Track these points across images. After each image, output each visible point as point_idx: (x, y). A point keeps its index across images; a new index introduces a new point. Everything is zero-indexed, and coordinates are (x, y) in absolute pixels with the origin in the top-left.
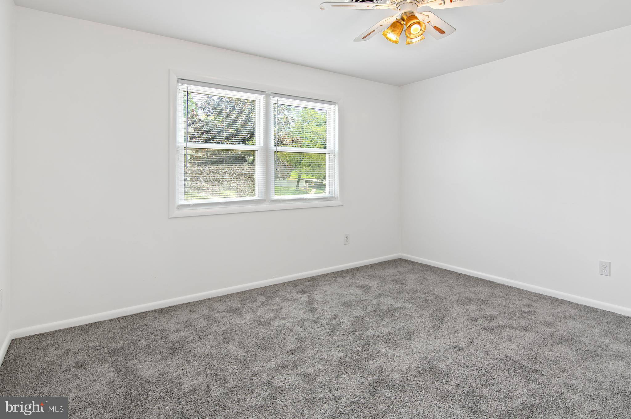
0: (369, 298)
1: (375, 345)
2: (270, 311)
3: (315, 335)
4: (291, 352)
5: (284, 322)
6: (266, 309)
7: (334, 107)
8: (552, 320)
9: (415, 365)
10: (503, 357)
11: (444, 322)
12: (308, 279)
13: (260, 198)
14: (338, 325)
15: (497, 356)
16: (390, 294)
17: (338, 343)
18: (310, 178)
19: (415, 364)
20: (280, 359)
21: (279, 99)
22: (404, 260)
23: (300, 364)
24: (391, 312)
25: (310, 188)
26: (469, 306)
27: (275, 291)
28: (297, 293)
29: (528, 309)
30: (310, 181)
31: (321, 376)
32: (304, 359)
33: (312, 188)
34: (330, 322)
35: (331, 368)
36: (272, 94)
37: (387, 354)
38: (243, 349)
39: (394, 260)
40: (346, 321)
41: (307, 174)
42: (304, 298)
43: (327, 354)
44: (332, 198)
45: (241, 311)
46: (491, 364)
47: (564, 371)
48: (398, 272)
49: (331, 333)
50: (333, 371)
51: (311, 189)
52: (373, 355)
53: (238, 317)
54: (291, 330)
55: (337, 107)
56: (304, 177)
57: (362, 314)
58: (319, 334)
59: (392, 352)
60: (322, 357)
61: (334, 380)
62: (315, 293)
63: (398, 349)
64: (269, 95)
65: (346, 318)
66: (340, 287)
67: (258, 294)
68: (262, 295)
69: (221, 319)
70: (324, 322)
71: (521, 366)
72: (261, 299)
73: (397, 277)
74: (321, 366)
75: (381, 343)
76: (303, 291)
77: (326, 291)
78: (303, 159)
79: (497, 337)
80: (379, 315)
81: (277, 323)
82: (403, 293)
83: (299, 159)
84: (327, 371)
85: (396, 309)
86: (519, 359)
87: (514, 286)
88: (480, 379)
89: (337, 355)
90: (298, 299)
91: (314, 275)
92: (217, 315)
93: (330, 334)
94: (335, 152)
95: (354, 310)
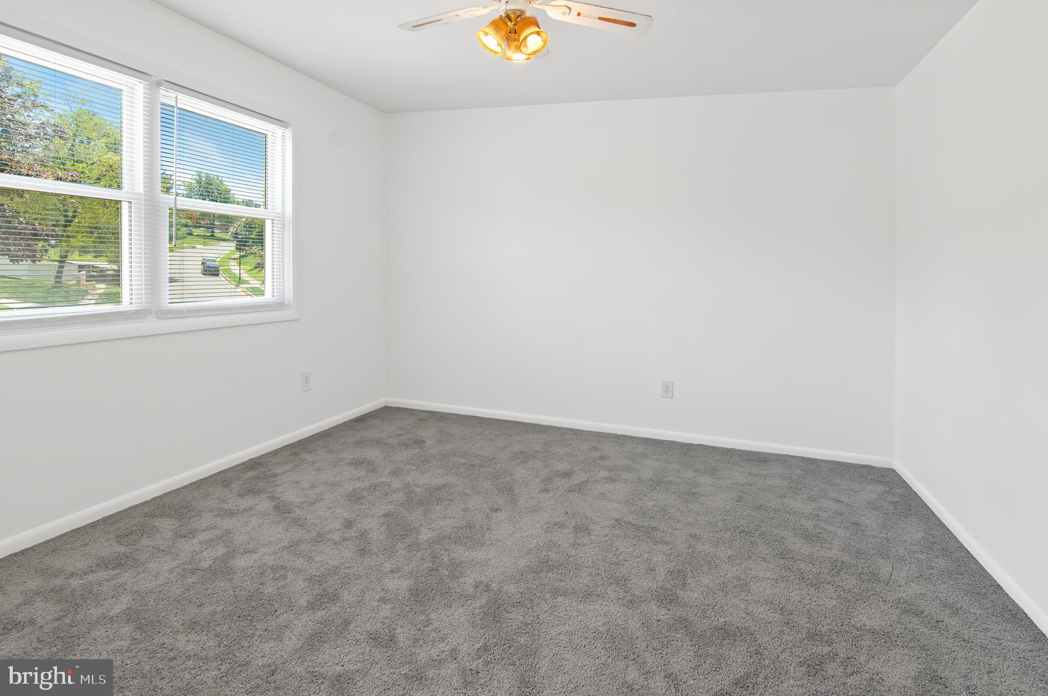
0: (383, 479)
1: (448, 552)
2: (210, 543)
3: (336, 563)
4: (313, 606)
5: (255, 557)
6: (195, 541)
7: (283, 131)
8: (629, 462)
9: (524, 565)
10: (612, 522)
11: (516, 492)
12: (244, 466)
13: (137, 307)
14: (364, 534)
15: (607, 523)
16: (411, 467)
17: (388, 566)
18: (89, 260)
19: (522, 563)
20: (304, 624)
21: (181, 96)
22: (394, 408)
23: (347, 622)
24: (434, 495)
25: (89, 281)
26: (531, 463)
27: (187, 503)
28: (241, 496)
29: (597, 455)
30: (89, 266)
31: (399, 630)
32: (348, 610)
33: (97, 281)
34: (345, 535)
35: (407, 609)
36: (164, 83)
37: (475, 560)
38: (204, 633)
39: (378, 410)
40: (372, 525)
41: (84, 251)
42: (264, 505)
43: (383, 590)
44: (279, 305)
45: (136, 560)
46: (607, 535)
47: (678, 521)
48: (400, 429)
49: (363, 552)
50: (413, 613)
51: (94, 282)
52: (457, 569)
53: (139, 573)
54: (283, 567)
55: (289, 134)
56: (76, 259)
57: (391, 508)
58: (342, 561)
59: (479, 555)
60: (377, 597)
61: (426, 627)
62: (279, 489)
63: (483, 548)
64: (159, 84)
65: (370, 520)
66: (319, 470)
67: (152, 515)
68: (162, 516)
69: (96, 589)
70: (336, 537)
71: (638, 528)
72: (166, 526)
73: (403, 437)
74: (386, 611)
75: (453, 546)
76: (252, 491)
77: (298, 482)
78: (74, 217)
79: (590, 498)
80: (420, 503)
81: (240, 562)
82: (432, 461)
83: (63, 218)
84: (404, 617)
85: (438, 489)
86: (630, 518)
87: (564, 427)
88: (609, 557)
89: (399, 585)
90: (251, 509)
91: (252, 458)
92: (75, 583)
93: (363, 555)
94: (283, 218)
95: (374, 505)
